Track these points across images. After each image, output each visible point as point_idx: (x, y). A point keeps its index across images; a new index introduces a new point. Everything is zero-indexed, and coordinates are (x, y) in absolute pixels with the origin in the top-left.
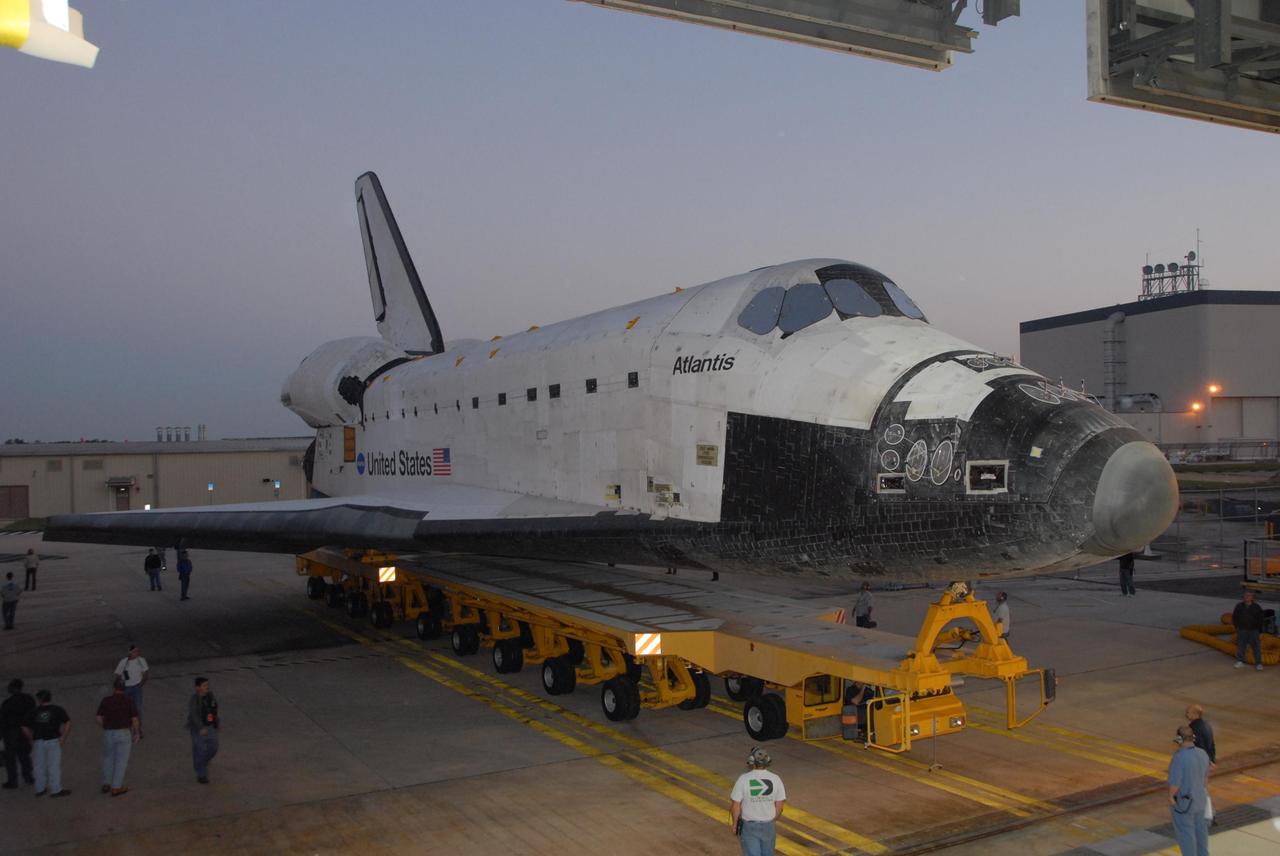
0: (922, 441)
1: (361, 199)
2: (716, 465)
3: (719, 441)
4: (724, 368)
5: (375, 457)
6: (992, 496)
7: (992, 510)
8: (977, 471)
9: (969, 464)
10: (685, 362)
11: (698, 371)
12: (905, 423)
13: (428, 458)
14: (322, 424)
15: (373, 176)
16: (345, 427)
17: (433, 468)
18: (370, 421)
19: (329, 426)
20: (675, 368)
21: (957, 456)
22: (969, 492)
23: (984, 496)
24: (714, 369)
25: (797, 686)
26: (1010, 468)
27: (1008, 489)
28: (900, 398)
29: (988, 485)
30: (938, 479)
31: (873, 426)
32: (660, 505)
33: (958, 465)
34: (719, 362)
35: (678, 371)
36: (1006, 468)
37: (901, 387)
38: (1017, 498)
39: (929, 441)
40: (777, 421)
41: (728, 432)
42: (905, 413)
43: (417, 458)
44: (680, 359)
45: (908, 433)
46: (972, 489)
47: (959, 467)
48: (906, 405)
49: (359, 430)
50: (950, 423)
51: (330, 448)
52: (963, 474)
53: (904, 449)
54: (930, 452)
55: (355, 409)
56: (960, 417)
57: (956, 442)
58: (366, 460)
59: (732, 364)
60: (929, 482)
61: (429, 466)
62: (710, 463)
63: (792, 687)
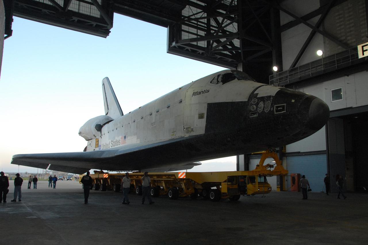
0: (262, 102)
1: (104, 84)
2: (204, 118)
3: (205, 112)
4: (207, 92)
5: (104, 145)
6: (281, 113)
7: (282, 117)
8: (277, 107)
9: (275, 106)
10: (196, 93)
11: (199, 94)
12: (257, 98)
13: (120, 140)
14: (90, 139)
15: (107, 78)
16: (96, 138)
17: (121, 143)
18: (103, 135)
19: (91, 139)
20: (193, 95)
21: (272, 104)
22: (275, 113)
23: (279, 114)
24: (204, 93)
25: (225, 181)
26: (286, 105)
27: (286, 111)
28: (256, 92)
29: (280, 111)
30: (266, 111)
31: (249, 100)
32: (187, 133)
33: (272, 106)
34: (205, 91)
35: (193, 96)
36: (285, 106)
37: (256, 90)
38: (288, 113)
39: (264, 101)
40: (222, 103)
41: (207, 109)
42: (257, 96)
43: (116, 141)
44: (194, 93)
45: (258, 100)
46: (276, 112)
47: (272, 107)
48: (257, 94)
49: (100, 138)
50: (270, 97)
51: (91, 145)
52: (274, 109)
53: (257, 105)
54: (264, 104)
55: (99, 133)
56: (272, 95)
57: (271, 101)
58: (101, 146)
59: (209, 91)
60: (264, 112)
61: (120, 142)
62: (202, 118)
63: (224, 182)
